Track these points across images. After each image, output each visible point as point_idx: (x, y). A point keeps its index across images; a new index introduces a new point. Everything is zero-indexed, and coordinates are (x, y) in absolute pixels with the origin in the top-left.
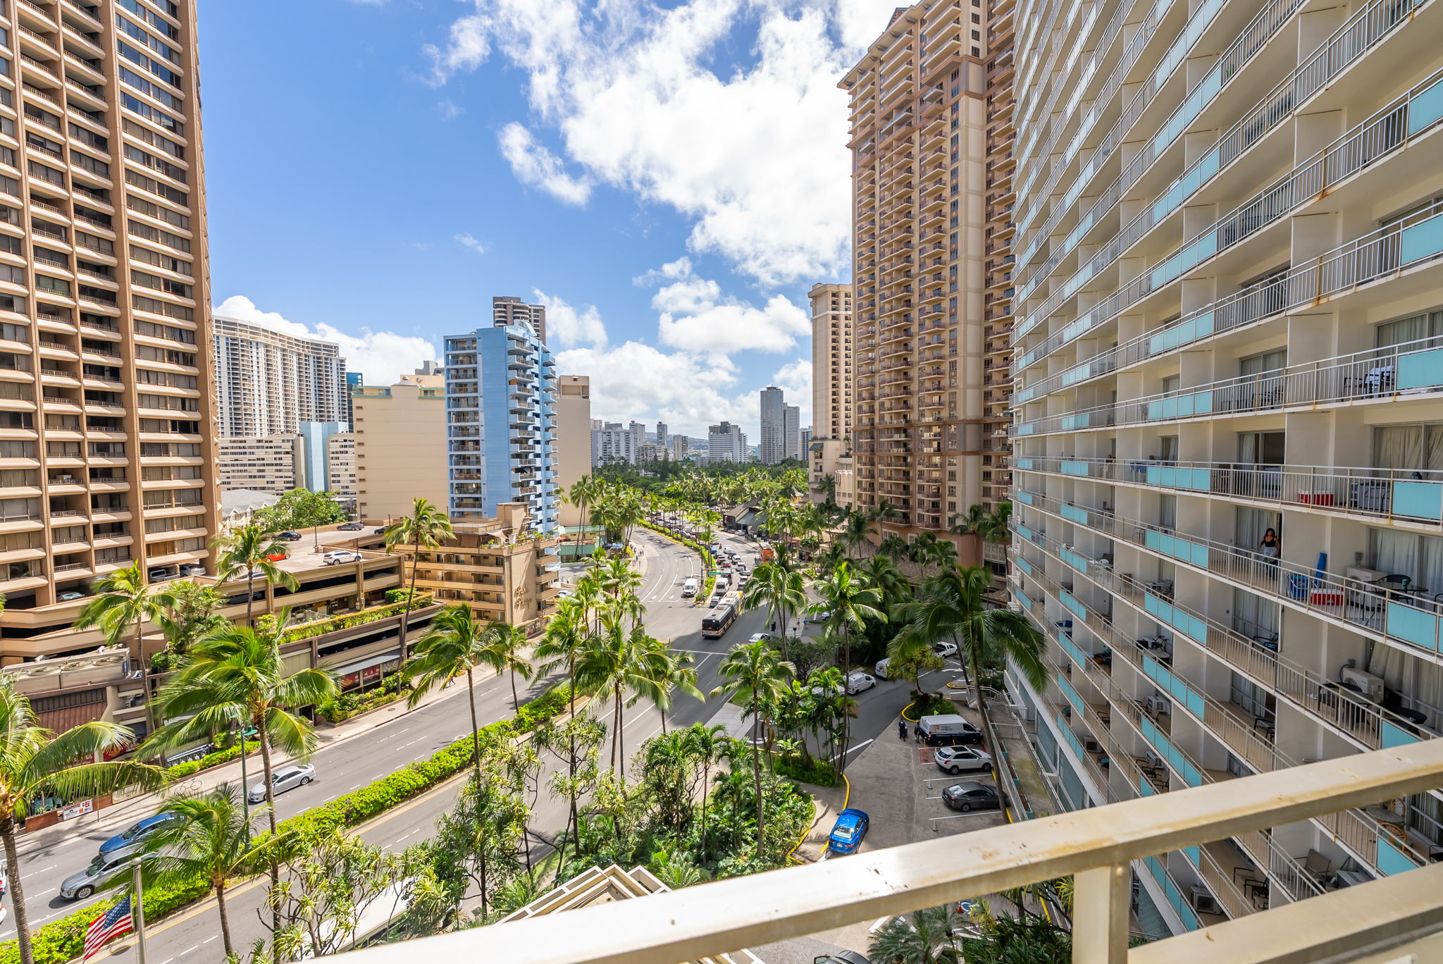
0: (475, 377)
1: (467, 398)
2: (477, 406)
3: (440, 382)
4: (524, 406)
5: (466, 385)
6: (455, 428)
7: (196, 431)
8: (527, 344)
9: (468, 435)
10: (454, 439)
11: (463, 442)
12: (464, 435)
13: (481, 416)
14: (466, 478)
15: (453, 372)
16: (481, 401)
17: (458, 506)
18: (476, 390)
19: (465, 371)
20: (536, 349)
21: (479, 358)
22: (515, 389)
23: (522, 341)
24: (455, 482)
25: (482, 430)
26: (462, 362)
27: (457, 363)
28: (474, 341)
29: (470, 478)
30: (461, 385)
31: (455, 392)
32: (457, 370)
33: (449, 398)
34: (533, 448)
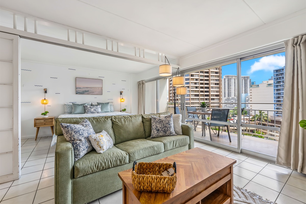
0: (283, 79)
1: (280, 85)
2: (284, 87)
3: (272, 82)
5: (280, 82)
6: (276, 93)
7: (218, 96)
9: (280, 95)
10: (275, 96)
11: (279, 97)
12: (279, 95)
14: (279, 106)
15: (276, 79)
17: (276, 113)
18: (283, 83)
19: (280, 78)
21: (285, 74)
24: (276, 107)
26: (279, 76)
27: (277, 76)
28: (283, 69)
29: (281, 106)
30: (278, 82)
31: (276, 84)
32: (277, 78)
33: (274, 86)
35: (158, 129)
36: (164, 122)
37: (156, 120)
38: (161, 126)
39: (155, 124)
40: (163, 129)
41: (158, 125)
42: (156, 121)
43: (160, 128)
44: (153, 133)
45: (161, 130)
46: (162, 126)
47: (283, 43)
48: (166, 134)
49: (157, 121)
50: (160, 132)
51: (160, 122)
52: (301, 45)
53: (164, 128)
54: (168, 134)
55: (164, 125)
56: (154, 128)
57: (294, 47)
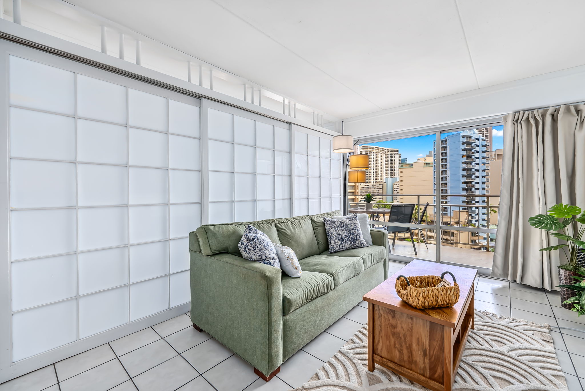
0: (446, 156)
2: (447, 168)
4: (470, 166)
5: (442, 160)
8: (473, 138)
13: (448, 172)
16: (448, 166)
18: (446, 162)
19: (442, 154)
20: (478, 139)
21: (448, 148)
22: (465, 159)
23: (470, 137)
25: (448, 178)
28: (446, 141)
33: (434, 166)
34: (474, 186)
35: (342, 238)
36: (349, 226)
37: (336, 223)
38: (345, 234)
39: (334, 230)
40: (350, 238)
41: (340, 232)
42: (335, 225)
43: (345, 236)
44: (334, 245)
45: (347, 239)
46: (348, 233)
47: (501, 116)
48: (355, 246)
49: (338, 226)
50: (346, 242)
51: (344, 227)
52: (522, 122)
53: (352, 236)
54: (358, 246)
55: (350, 231)
56: (335, 237)
57: (514, 124)
